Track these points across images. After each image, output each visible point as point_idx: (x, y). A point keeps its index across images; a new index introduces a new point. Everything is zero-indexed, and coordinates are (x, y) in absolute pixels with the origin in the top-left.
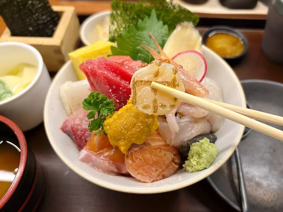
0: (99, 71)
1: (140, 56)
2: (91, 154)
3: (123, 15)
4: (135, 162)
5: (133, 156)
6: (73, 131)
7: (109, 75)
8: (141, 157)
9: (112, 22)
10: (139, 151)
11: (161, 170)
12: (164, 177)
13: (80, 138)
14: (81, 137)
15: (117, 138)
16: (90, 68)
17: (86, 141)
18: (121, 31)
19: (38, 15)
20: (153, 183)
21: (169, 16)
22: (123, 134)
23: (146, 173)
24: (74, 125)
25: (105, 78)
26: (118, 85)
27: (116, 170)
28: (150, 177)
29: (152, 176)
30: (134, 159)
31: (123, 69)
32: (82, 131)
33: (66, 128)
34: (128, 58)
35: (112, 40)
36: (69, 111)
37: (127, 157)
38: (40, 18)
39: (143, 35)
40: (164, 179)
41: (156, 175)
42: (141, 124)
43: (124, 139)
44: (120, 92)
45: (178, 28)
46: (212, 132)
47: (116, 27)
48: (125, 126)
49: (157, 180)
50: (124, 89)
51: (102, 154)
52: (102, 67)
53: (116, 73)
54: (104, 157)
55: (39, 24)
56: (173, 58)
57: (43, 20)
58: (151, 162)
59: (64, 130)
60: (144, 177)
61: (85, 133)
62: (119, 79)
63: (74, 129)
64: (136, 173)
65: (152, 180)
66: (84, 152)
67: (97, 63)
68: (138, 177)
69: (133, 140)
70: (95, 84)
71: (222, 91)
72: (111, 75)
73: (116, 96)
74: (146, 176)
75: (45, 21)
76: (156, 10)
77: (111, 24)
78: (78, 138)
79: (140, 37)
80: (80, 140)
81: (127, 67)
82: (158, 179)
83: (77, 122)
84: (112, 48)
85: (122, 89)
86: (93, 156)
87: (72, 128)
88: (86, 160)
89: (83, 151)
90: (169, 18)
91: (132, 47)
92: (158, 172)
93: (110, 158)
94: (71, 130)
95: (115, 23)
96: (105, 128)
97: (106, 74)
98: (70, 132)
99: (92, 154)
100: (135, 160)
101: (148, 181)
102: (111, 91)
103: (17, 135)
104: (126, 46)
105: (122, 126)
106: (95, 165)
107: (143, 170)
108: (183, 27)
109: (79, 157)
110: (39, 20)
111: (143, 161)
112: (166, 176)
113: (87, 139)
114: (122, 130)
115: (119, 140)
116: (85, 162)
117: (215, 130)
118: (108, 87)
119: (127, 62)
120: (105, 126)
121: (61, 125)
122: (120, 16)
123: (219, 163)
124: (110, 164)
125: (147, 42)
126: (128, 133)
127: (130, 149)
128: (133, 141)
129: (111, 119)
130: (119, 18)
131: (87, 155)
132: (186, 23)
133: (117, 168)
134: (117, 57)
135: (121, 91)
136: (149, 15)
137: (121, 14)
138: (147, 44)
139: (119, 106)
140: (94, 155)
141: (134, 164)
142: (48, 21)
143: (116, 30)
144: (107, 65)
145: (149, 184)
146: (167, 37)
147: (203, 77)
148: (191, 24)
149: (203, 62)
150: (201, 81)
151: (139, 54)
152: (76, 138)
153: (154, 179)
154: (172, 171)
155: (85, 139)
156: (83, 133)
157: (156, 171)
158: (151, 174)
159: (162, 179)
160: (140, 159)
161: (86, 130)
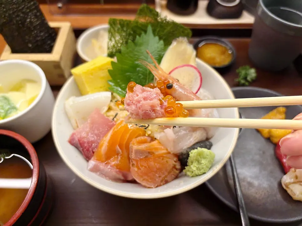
1: (139, 70)
2: (99, 164)
3: (120, 32)
4: (140, 169)
6: (80, 144)
8: (146, 165)
9: (110, 38)
10: (144, 159)
11: (164, 176)
12: (167, 182)
13: (88, 150)
14: (88, 148)
17: (93, 152)
18: (118, 47)
19: (37, 32)
23: (151, 179)
24: (81, 138)
28: (154, 183)
29: (156, 182)
30: (140, 167)
32: (88, 143)
35: (111, 55)
37: (133, 165)
38: (39, 35)
39: (141, 50)
41: (160, 181)
45: (174, 44)
46: (207, 139)
47: (114, 43)
51: (109, 163)
54: (111, 166)
55: (37, 41)
56: (170, 73)
57: (42, 36)
58: (155, 169)
59: (72, 142)
63: (81, 142)
64: (142, 179)
65: (156, 185)
66: (92, 163)
68: (144, 183)
74: (151, 182)
75: (44, 38)
77: (109, 41)
78: (85, 150)
79: (138, 52)
80: (88, 152)
82: (162, 184)
83: (84, 135)
84: (113, 63)
86: (101, 166)
87: (79, 140)
88: (95, 170)
90: (164, 33)
91: (130, 62)
93: (117, 167)
94: (78, 143)
95: (113, 39)
98: (77, 145)
101: (152, 186)
104: (125, 61)
107: (148, 176)
108: (178, 42)
110: (37, 36)
111: (148, 168)
113: (94, 151)
117: (210, 137)
121: (68, 137)
122: (117, 32)
124: (116, 172)
130: (117, 34)
131: (95, 165)
132: (180, 39)
133: (123, 176)
136: (146, 32)
137: (118, 30)
141: (140, 171)
142: (46, 38)
143: (114, 46)
145: (154, 189)
146: (162, 52)
147: (199, 89)
148: (185, 40)
149: (198, 75)
150: (197, 92)
151: (138, 69)
152: (83, 150)
153: (158, 184)
154: (173, 176)
155: (92, 150)
156: (90, 145)
157: (160, 177)
158: (155, 180)
159: (165, 184)
160: (145, 167)
161: (93, 142)
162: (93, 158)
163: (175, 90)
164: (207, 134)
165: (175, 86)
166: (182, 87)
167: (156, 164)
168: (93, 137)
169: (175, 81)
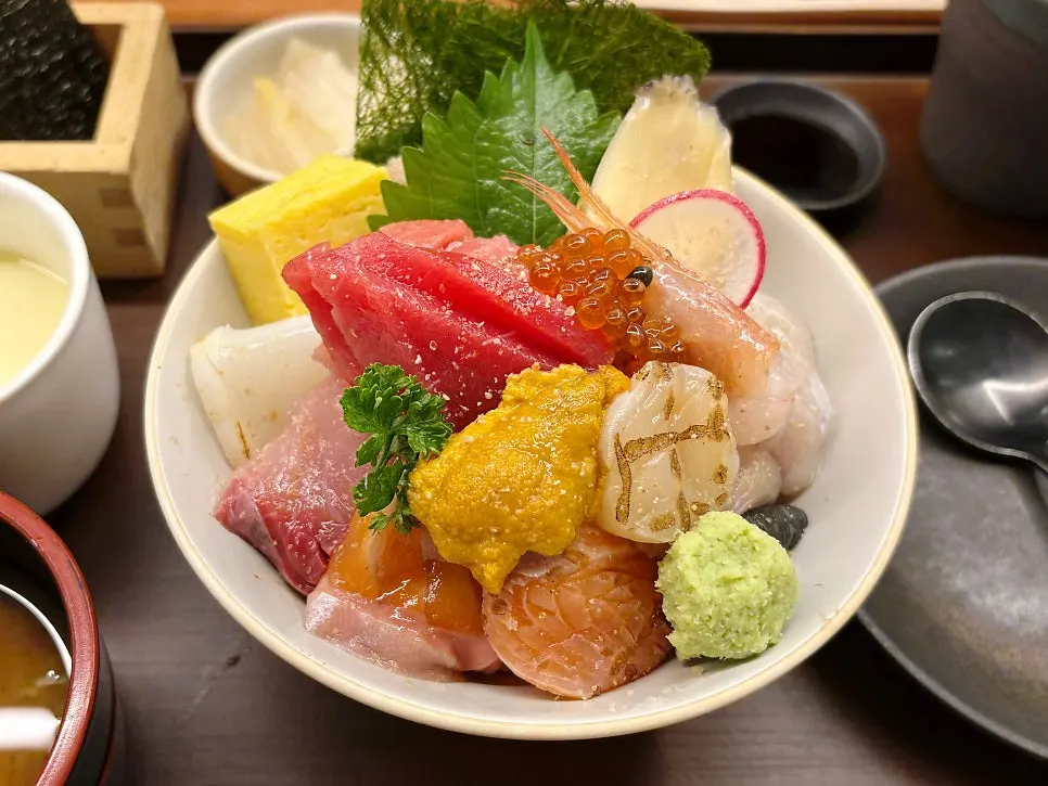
0: (376, 289)
1: (497, 215)
2: (353, 607)
3: (408, 49)
4: (529, 623)
5: (525, 599)
6: (269, 522)
7: (414, 302)
8: (553, 606)
9: (365, 79)
10: (544, 581)
11: (623, 649)
12: (633, 676)
13: (302, 548)
14: (303, 541)
15: (472, 531)
16: (333, 277)
17: (326, 557)
18: (400, 113)
19: (17, 44)
20: (597, 699)
21: (590, 51)
22: (497, 519)
23: (572, 662)
24: (270, 497)
25: (399, 314)
26: (448, 339)
27: (451, 661)
28: (586, 678)
29: (592, 674)
30: (527, 612)
31: (465, 274)
32: (302, 518)
33: (237, 514)
34: (459, 226)
35: (371, 152)
36: (234, 445)
37: (499, 606)
38: (24, 54)
39: (503, 131)
40: (631, 684)
41: (608, 670)
42: (558, 482)
43: (498, 534)
44: (454, 363)
45: (643, 104)
46: (784, 499)
47: (381, 97)
48: (504, 486)
49: (612, 688)
50: (468, 349)
51: (396, 601)
52: (380, 272)
53: (436, 293)
54: (404, 614)
55: (18, 83)
56: (635, 223)
57: (37, 62)
58: (587, 623)
59: (230, 519)
60: (565, 679)
61: (317, 527)
62: (448, 312)
64: (535, 664)
65: (594, 688)
66: (324, 600)
67: (358, 258)
68: (543, 681)
69: (534, 541)
70: (351, 335)
71: (813, 338)
72: (418, 303)
73: (438, 381)
74: (573, 673)
75: (44, 69)
76: (541, 28)
77: (362, 88)
78: (290, 546)
79: (491, 139)
80: (300, 555)
81: (476, 267)
82: (616, 683)
83: (281, 485)
84: (387, 187)
85: (460, 352)
86: (364, 615)
87: (263, 510)
88: (337, 630)
89: (319, 598)
90: (594, 57)
91: (461, 183)
92: (613, 659)
93: (428, 616)
94: (261, 519)
95: (379, 83)
96: (414, 497)
97: (399, 299)
98: (254, 527)
99: (358, 604)
100: (530, 616)
101: (580, 693)
102: (419, 360)
103: (42, 549)
104: (439, 177)
105: (491, 485)
106: (374, 650)
107: (560, 651)
108: (659, 99)
109: (305, 618)
110: (20, 63)
111: (560, 618)
112: (640, 671)
113: (329, 550)
114: (491, 500)
115: (479, 538)
116: (333, 636)
117: (796, 488)
118: (410, 347)
119: (458, 244)
120: (414, 489)
121: (211, 501)
122: (397, 53)
123: (838, 612)
124: (428, 637)
125: (521, 160)
126: (513, 512)
127: (511, 576)
128: (530, 544)
129: (436, 464)
130: (394, 60)
131: (337, 611)
132: (668, 83)
133: (457, 652)
134: (415, 226)
135: (457, 358)
136: (519, 54)
137: (401, 42)
138: (522, 166)
139: (450, 415)
140: (364, 608)
141: (526, 629)
142: (53, 67)
143: (383, 110)
144: (396, 262)
145: (585, 704)
146: (593, 138)
147: (754, 290)
148: (685, 86)
149: (749, 231)
150: (746, 303)
151: (493, 210)
152: (280, 549)
153: (601, 684)
154: (657, 651)
155: (319, 548)
156: (310, 526)
157: (607, 653)
158: (591, 667)
159: (626, 683)
160: (550, 613)
161: (320, 515)
162: (324, 582)
163: (661, 294)
164: (783, 474)
165: (660, 276)
166: (688, 280)
167: (592, 601)
168: (319, 493)
169: (660, 254)
